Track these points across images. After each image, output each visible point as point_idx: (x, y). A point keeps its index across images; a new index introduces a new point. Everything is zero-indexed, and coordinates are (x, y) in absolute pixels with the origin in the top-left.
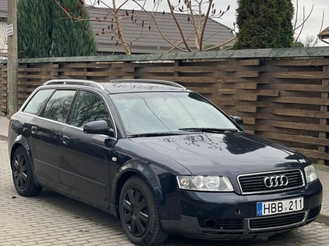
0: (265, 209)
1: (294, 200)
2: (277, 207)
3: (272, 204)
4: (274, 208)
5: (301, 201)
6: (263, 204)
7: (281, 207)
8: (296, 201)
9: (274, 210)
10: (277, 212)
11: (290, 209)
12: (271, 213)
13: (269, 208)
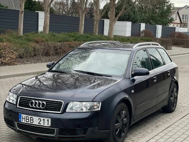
0: (23, 118)
1: (42, 119)
2: (30, 119)
3: (27, 117)
4: (27, 119)
5: (48, 120)
6: (22, 115)
7: (32, 120)
8: (44, 120)
9: (28, 121)
10: (29, 123)
11: (39, 123)
12: (25, 122)
13: (25, 119)
